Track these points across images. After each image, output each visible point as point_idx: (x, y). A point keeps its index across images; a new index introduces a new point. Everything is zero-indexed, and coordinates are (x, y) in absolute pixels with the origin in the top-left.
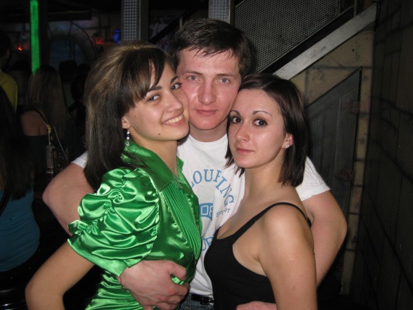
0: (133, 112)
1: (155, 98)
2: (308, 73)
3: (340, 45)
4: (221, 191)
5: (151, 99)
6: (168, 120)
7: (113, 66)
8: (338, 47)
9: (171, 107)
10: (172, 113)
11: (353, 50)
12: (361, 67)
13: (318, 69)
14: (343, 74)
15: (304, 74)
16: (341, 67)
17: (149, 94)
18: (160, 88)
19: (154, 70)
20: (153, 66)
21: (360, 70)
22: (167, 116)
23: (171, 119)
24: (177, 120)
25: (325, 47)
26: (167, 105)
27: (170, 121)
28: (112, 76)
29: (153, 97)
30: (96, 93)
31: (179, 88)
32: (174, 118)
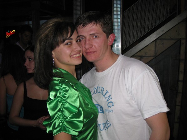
0: (58, 49)
1: (69, 44)
2: (156, 42)
3: (170, 29)
4: (106, 98)
5: (67, 44)
6: (73, 55)
7: (51, 27)
8: (170, 30)
9: (76, 49)
10: (76, 52)
11: (177, 31)
12: (181, 39)
13: (161, 40)
14: (172, 42)
15: (154, 42)
16: (171, 39)
17: (66, 41)
18: (72, 39)
19: (70, 30)
20: (70, 29)
21: (180, 40)
22: (73, 53)
23: (75, 55)
24: (78, 55)
25: (164, 30)
26: (74, 48)
27: (74, 56)
28: (50, 31)
29: (68, 43)
30: (42, 38)
31: (79, 42)
32: (76, 54)
